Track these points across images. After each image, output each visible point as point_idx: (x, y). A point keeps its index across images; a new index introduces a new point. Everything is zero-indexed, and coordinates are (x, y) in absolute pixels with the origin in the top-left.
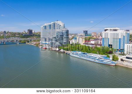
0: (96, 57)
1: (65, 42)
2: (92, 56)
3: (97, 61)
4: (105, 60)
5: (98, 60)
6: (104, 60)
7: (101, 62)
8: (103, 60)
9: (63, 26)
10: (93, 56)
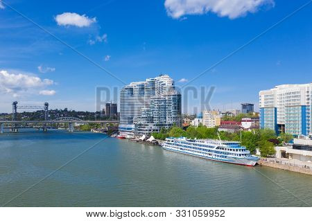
0: (212, 145)
1: (171, 122)
2: (205, 144)
3: (213, 156)
4: (232, 152)
5: (217, 152)
6: (229, 151)
7: (223, 157)
8: (227, 151)
9: (171, 85)
10: (207, 144)
